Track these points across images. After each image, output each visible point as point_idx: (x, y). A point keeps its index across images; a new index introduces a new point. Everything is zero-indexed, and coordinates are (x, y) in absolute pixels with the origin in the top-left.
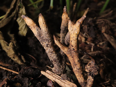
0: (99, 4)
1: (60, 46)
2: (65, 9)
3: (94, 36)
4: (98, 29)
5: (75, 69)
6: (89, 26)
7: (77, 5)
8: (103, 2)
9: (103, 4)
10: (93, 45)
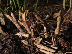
0: (34, 6)
1: (20, 22)
2: (19, 10)
3: (33, 19)
4: (34, 16)
5: (27, 30)
6: (30, 15)
7: (23, 8)
8: (35, 5)
9: (35, 6)
10: (33, 23)
